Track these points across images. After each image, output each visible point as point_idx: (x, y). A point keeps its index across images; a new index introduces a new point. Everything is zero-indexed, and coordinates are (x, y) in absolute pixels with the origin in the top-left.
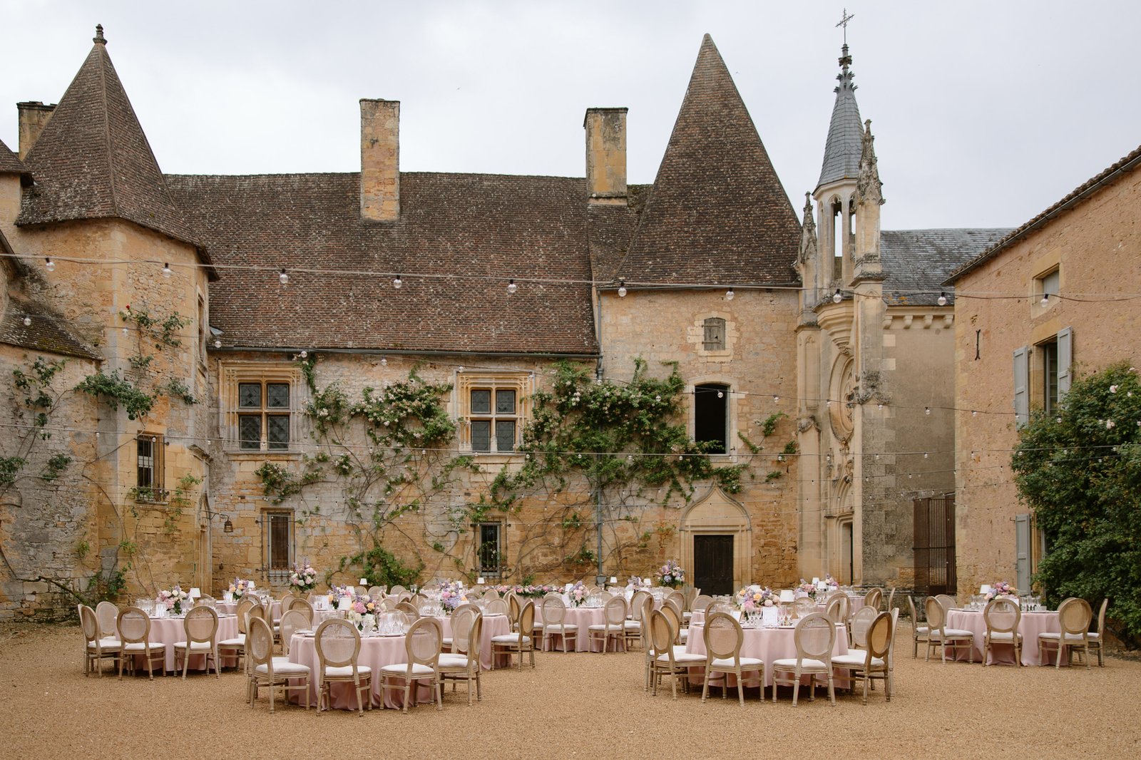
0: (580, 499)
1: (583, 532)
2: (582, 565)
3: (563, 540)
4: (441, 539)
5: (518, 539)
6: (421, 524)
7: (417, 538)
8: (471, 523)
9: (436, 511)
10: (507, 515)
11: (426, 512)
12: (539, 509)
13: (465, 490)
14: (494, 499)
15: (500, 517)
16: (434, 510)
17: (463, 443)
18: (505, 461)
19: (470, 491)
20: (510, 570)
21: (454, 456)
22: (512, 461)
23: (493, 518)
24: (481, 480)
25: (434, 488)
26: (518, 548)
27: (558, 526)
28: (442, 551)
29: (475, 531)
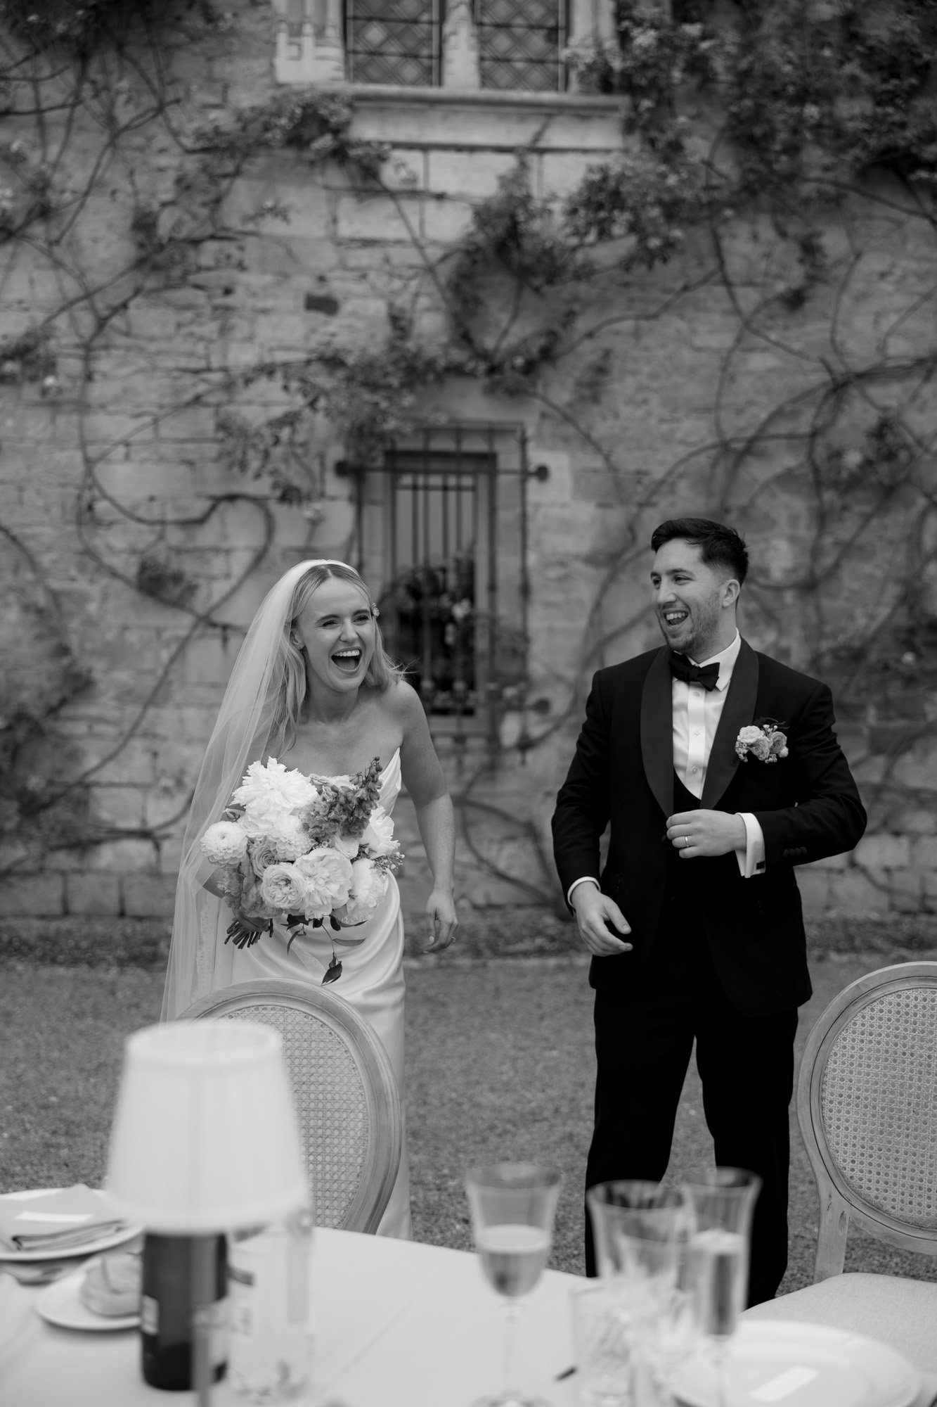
0: (900, 349)
1: (914, 513)
2: (910, 680)
3: (816, 552)
4: (175, 537)
5: (585, 547)
6: (70, 459)
7: (47, 533)
8: (337, 453)
9: (152, 390)
10: (529, 417)
11: (97, 391)
12: (695, 391)
13: (306, 284)
14: (464, 337)
15: (492, 432)
16: (139, 380)
17: (296, 32)
18: (519, 135)
19: (336, 287)
20: (543, 706)
21: (247, 98)
22: (558, 136)
23: (459, 431)
24: (394, 230)
25: (140, 264)
26: (585, 592)
27: (786, 479)
28: (179, 604)
29: (359, 501)
